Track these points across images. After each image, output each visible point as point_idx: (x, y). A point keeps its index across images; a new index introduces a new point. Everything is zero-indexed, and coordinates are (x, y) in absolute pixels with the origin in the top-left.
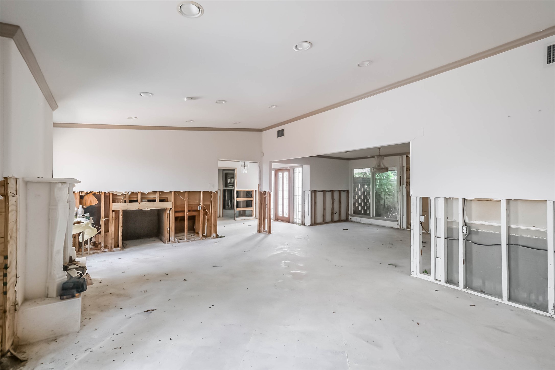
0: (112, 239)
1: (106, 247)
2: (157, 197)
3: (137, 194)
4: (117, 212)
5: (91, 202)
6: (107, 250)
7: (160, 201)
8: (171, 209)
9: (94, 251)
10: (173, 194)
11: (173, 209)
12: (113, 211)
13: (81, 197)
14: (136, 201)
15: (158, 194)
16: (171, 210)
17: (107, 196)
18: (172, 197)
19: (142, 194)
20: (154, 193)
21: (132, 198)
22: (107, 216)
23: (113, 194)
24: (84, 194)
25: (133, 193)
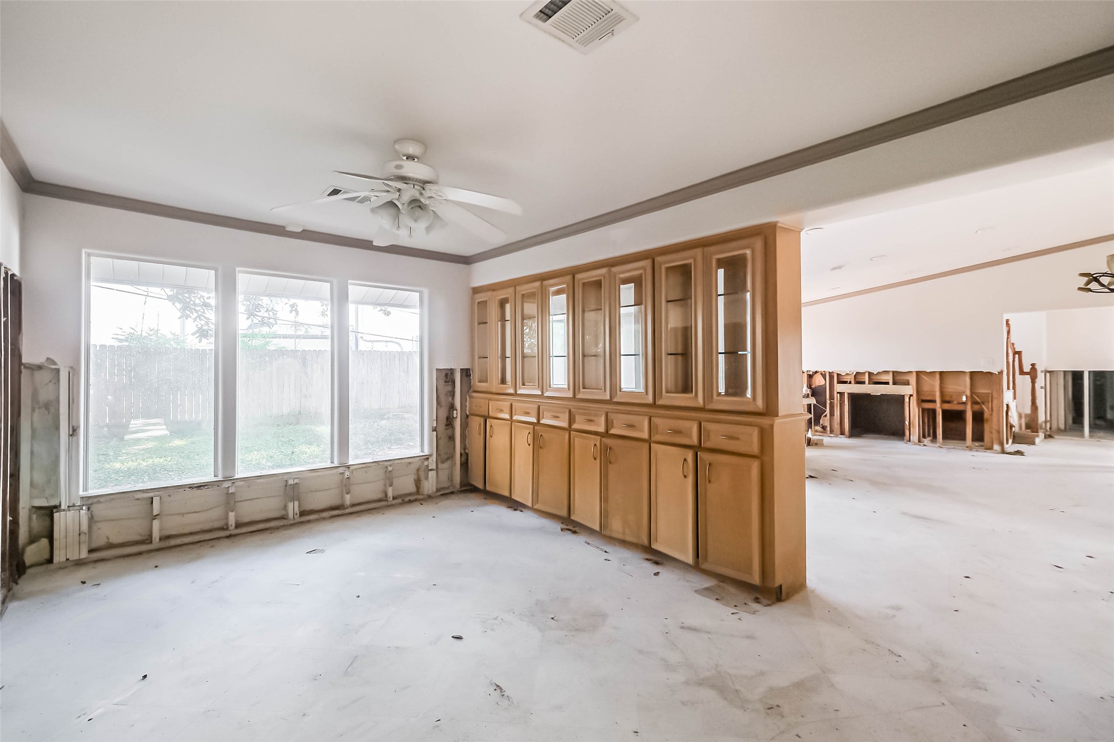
0: (837, 424)
1: (832, 431)
2: (890, 378)
3: (864, 373)
4: (842, 394)
5: (819, 381)
6: (832, 435)
7: (894, 383)
8: (911, 395)
9: (821, 434)
10: (915, 374)
11: (915, 395)
12: (838, 393)
13: (810, 377)
14: (863, 383)
15: (891, 374)
16: (912, 397)
17: (831, 375)
18: (913, 380)
19: (870, 374)
20: (886, 372)
21: (858, 379)
22: (832, 397)
23: (838, 374)
24: (811, 373)
25: (857, 373)
